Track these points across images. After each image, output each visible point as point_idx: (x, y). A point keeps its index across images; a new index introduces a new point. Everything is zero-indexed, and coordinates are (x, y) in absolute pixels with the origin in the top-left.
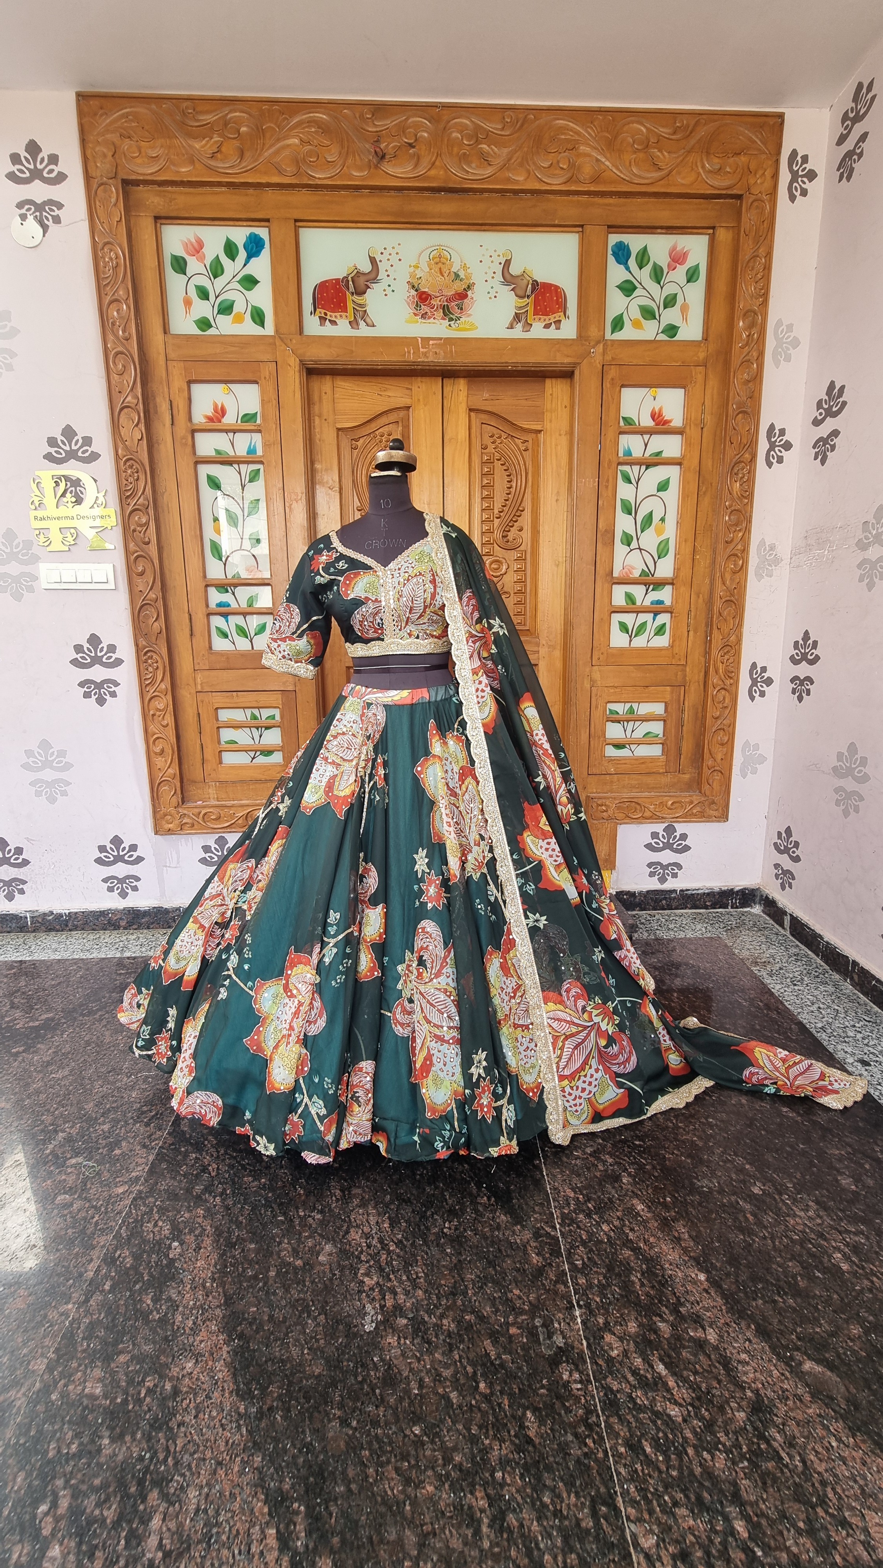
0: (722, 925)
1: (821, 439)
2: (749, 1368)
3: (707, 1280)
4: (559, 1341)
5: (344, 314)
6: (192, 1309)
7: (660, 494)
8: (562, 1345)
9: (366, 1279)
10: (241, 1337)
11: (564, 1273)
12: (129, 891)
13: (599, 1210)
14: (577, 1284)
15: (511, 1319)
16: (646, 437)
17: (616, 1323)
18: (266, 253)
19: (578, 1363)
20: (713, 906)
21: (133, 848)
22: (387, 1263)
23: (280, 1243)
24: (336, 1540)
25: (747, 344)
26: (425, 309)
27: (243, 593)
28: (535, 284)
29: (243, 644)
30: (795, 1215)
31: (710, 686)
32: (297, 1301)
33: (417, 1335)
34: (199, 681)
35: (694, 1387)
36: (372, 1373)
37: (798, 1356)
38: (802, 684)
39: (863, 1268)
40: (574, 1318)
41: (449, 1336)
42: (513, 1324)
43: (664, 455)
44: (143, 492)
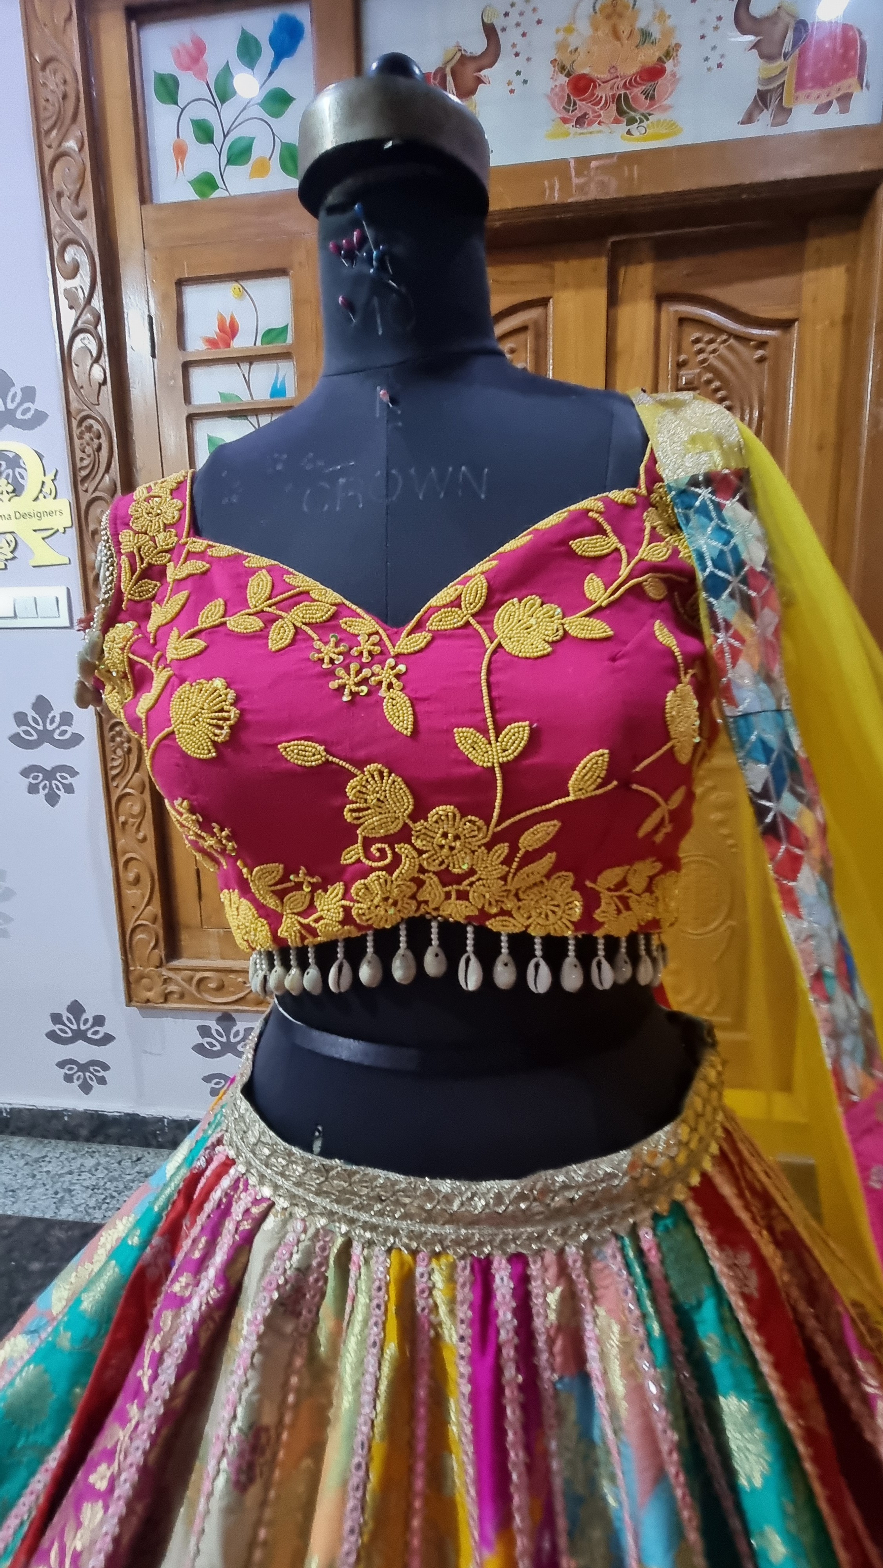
12: (94, 1083)
18: (306, 47)
21: (99, 1020)
26: (583, 106)
28: (801, 29)
44: (107, 470)
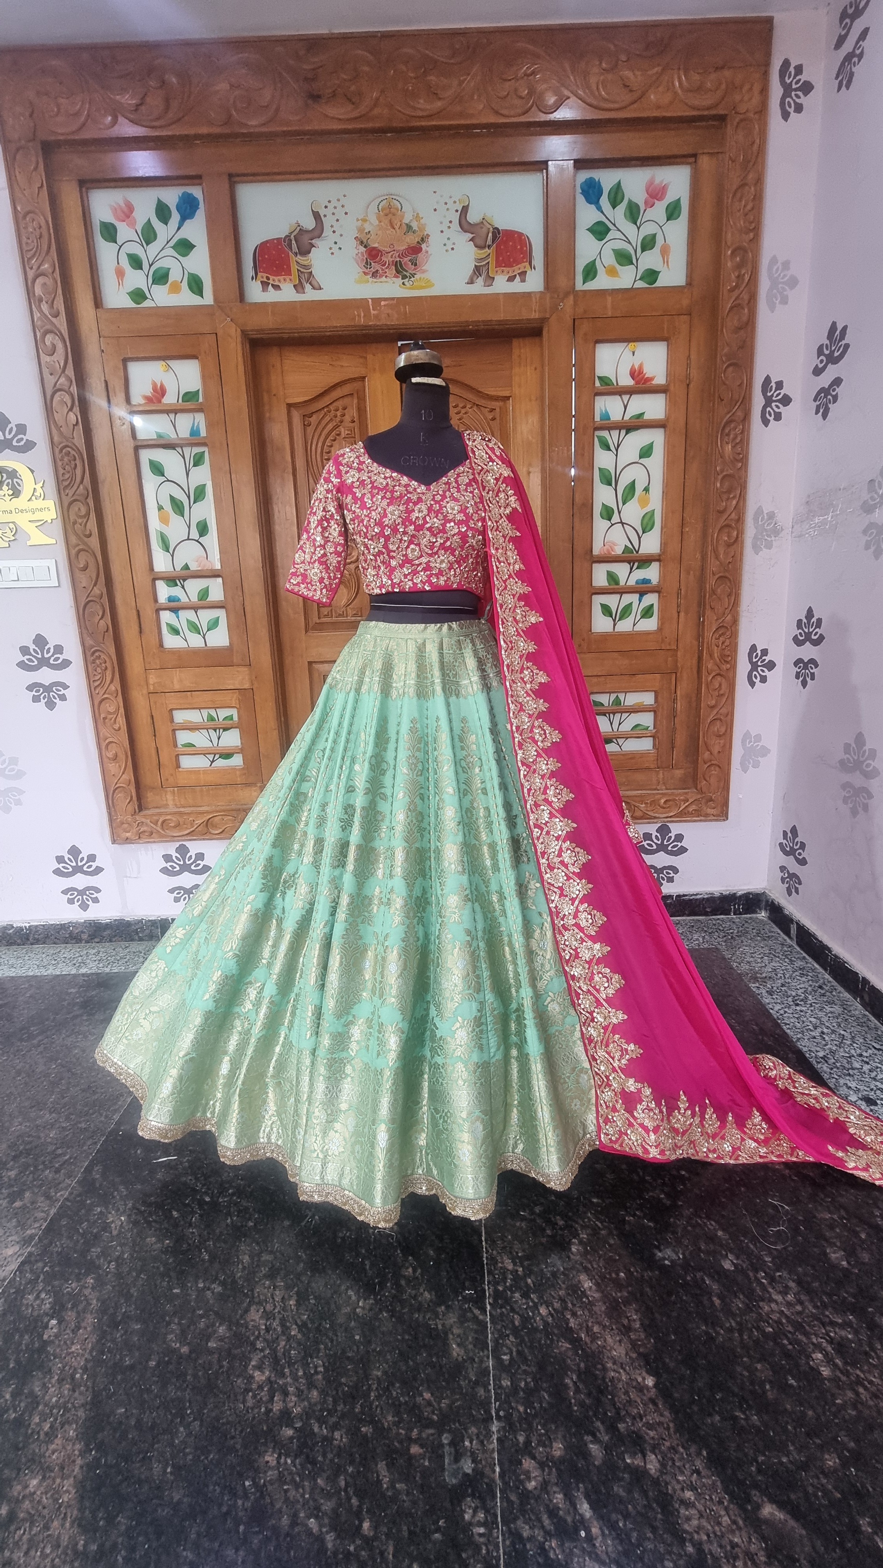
0: (722, 934)
1: (822, 390)
2: (693, 1512)
3: (655, 1386)
4: (468, 1466)
5: (288, 278)
6: (53, 1407)
7: (642, 461)
8: (469, 1471)
9: (257, 1374)
10: (100, 1447)
11: (485, 1372)
12: (90, 903)
13: (539, 1288)
14: (501, 1387)
15: (415, 1433)
16: (626, 397)
17: (538, 1445)
19: (484, 1497)
20: (714, 912)
21: (92, 858)
22: (284, 1354)
23: (169, 1324)
25: (737, 286)
27: (194, 587)
28: (496, 231)
29: (195, 641)
30: (771, 1300)
31: (704, 672)
32: (173, 1401)
33: (301, 1453)
34: (151, 681)
35: (621, 1536)
36: (240, 1502)
37: (756, 1495)
38: (806, 667)
39: (847, 1374)
40: (489, 1434)
41: (338, 1455)
42: (416, 1441)
43: (646, 417)
44: (82, 482)
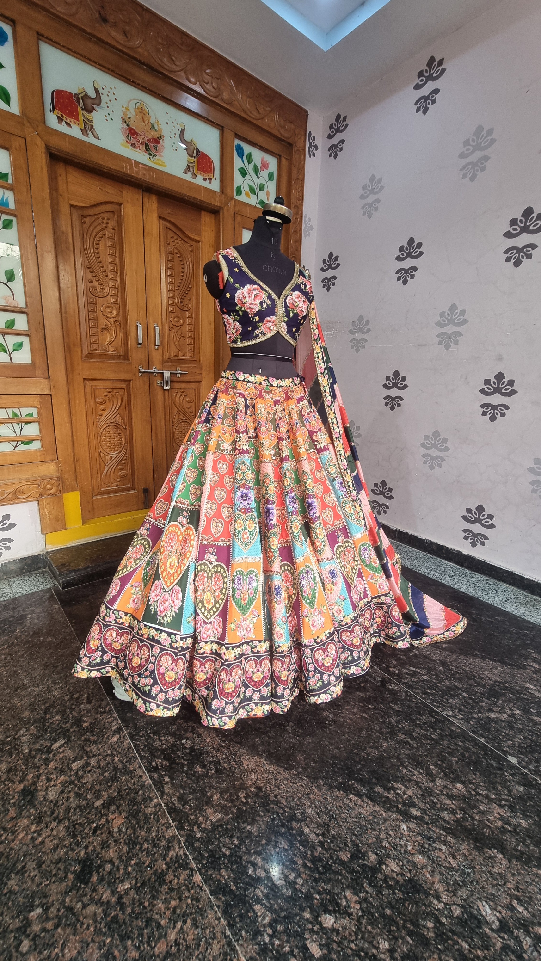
4: (379, 679)
5: (76, 122)
10: (264, 752)
18: (9, 47)
19: (390, 682)
24: (374, 780)
26: (133, 141)
28: (198, 151)
29: (3, 358)
36: (331, 727)
